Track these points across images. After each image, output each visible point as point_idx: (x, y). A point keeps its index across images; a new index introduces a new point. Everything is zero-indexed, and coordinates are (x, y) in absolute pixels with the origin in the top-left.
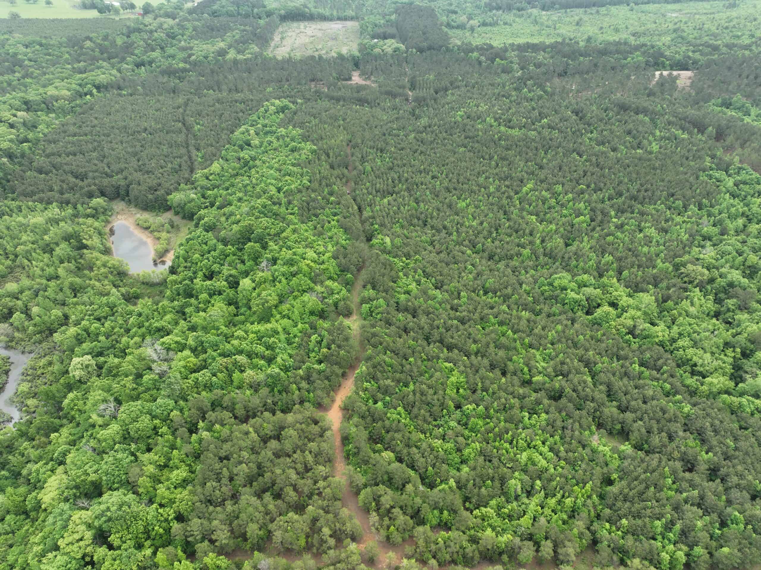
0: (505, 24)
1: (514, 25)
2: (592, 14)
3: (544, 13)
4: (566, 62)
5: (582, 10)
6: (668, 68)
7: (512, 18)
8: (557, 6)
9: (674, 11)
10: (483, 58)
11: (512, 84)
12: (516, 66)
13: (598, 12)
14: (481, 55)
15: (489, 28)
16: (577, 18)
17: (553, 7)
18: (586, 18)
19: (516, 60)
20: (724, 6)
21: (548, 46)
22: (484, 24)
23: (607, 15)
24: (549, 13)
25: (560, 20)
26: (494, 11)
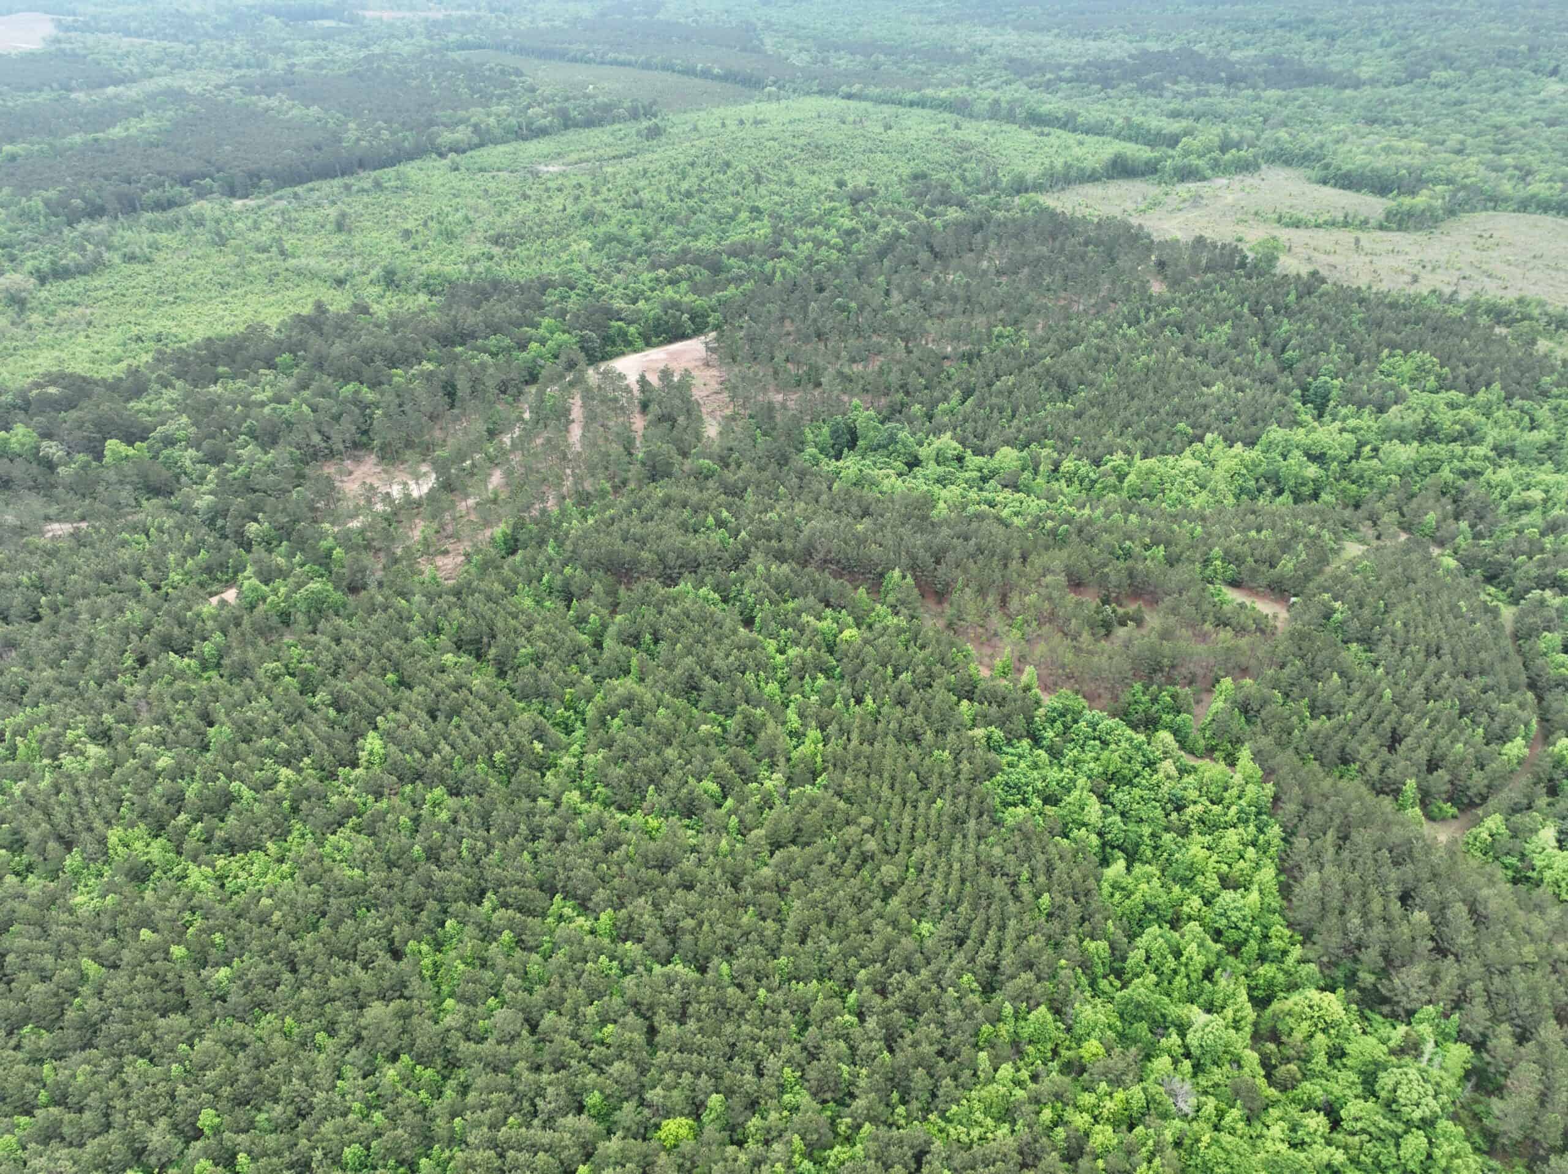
0: (130, 258)
1: (158, 257)
2: (363, 190)
3: (238, 204)
4: (357, 401)
5: (337, 182)
6: (640, 343)
7: (147, 236)
8: (266, 182)
9: (548, 158)
10: (52, 449)
11: (193, 552)
12: (188, 456)
13: (378, 185)
14: (47, 435)
15: (80, 283)
16: (333, 212)
17: (255, 186)
18: (355, 205)
19: (181, 424)
20: (639, 133)
21: (279, 347)
22: (60, 273)
23: (404, 188)
24: (251, 203)
25: (288, 223)
26: (83, 226)
